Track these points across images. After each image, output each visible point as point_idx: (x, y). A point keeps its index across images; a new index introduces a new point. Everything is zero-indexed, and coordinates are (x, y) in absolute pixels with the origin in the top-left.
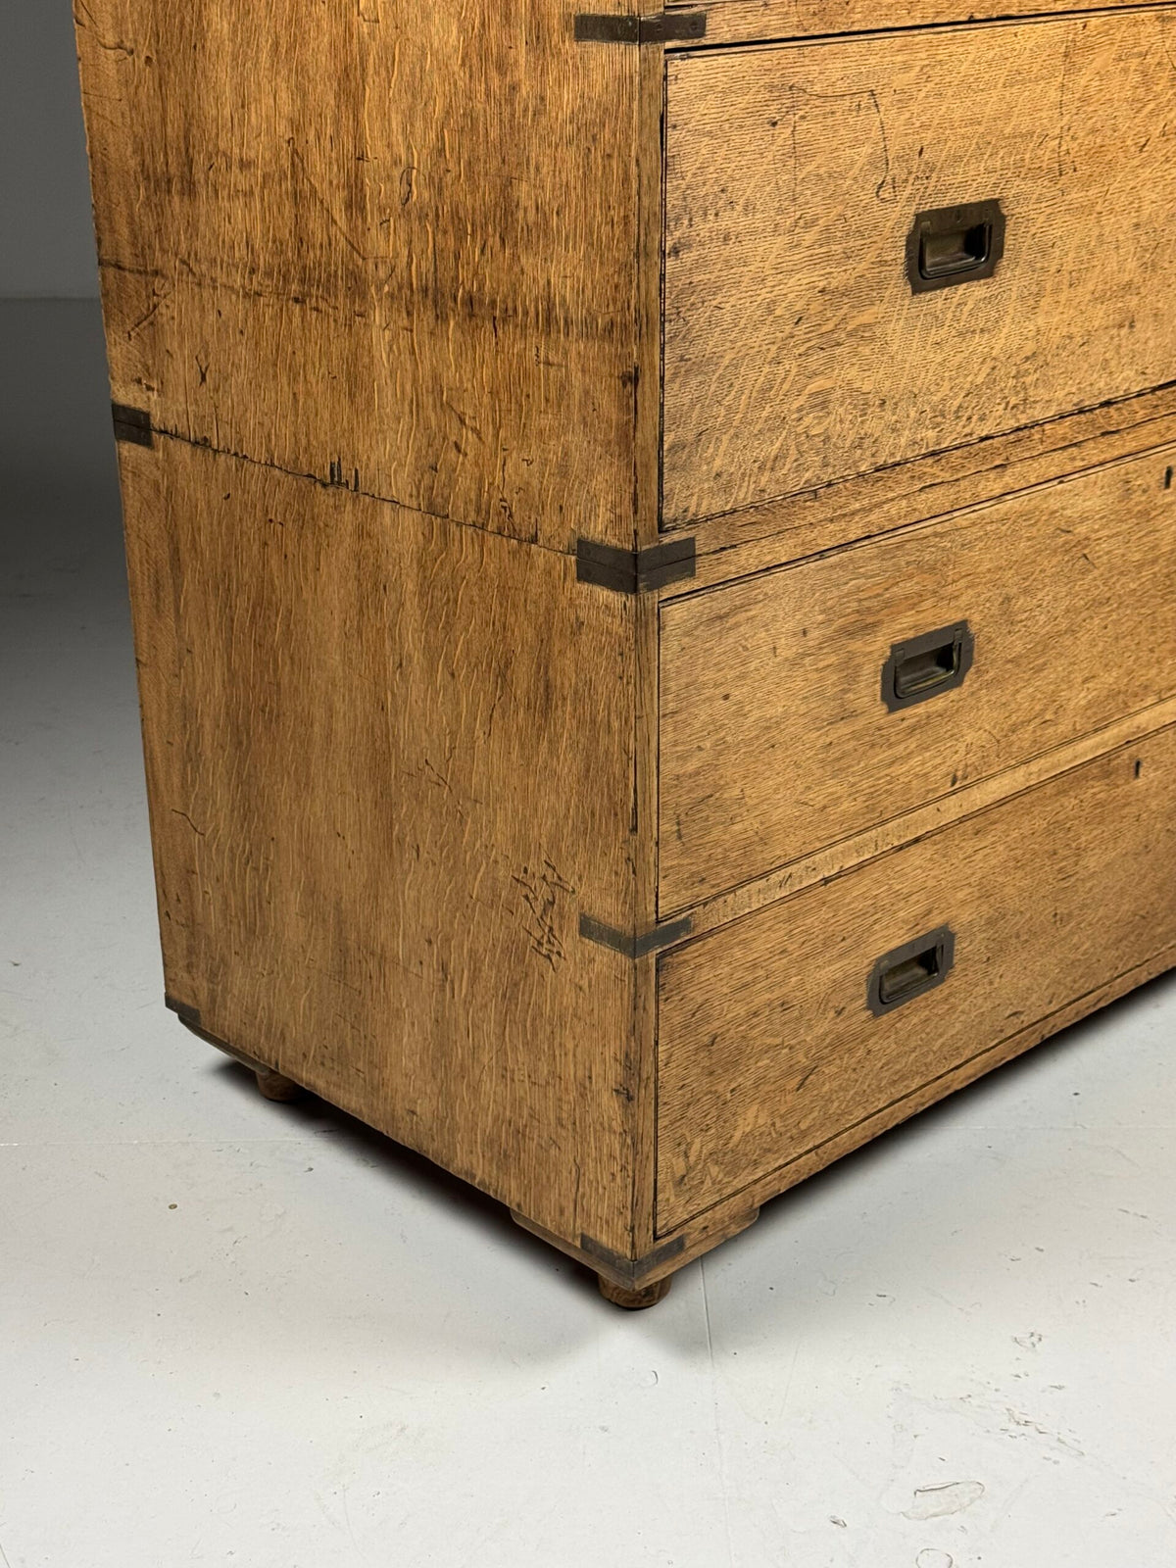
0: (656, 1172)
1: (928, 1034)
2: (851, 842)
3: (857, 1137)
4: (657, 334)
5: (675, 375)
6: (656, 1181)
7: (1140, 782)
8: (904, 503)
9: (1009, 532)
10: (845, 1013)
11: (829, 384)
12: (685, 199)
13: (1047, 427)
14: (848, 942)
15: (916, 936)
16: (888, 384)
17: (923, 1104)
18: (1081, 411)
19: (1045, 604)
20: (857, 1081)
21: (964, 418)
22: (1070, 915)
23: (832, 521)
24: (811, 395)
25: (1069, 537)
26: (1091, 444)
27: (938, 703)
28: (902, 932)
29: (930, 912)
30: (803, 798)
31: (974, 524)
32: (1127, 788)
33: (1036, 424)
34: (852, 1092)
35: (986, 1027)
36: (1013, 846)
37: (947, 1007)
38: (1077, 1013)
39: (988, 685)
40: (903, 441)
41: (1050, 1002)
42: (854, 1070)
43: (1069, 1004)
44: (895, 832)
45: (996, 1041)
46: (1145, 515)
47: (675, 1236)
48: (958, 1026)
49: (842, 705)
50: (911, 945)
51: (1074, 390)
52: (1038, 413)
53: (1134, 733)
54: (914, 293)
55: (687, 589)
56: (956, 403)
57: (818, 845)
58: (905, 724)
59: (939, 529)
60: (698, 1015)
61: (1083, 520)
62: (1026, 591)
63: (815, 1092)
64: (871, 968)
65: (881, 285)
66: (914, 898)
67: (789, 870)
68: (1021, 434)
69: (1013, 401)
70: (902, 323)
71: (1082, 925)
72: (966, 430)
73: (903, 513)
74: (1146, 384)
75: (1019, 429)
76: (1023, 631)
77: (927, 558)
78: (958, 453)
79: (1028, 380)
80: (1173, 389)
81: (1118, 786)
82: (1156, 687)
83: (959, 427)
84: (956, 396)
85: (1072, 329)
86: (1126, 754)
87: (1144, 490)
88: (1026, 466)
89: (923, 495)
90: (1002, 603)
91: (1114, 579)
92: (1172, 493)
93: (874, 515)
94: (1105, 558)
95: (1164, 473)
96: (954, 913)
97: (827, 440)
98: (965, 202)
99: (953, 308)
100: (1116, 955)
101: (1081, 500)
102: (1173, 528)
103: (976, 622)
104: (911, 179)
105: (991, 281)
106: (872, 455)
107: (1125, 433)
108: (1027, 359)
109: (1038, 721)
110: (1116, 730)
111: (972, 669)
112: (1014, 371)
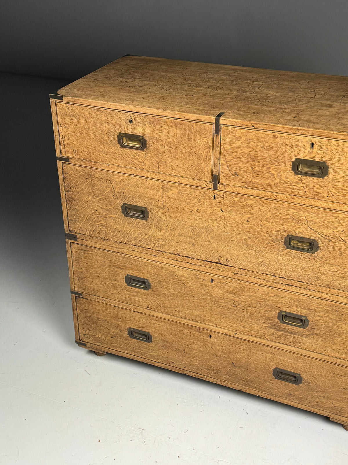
0: (79, 330)
2: (120, 303)
3: (128, 356)
4: (65, 202)
5: (70, 210)
6: (79, 331)
7: (212, 339)
8: (128, 251)
10: (122, 332)
12: (69, 184)
13: (168, 254)
14: (122, 320)
18: (179, 255)
19: (172, 287)
21: (142, 243)
22: (189, 354)
23: (109, 246)
24: (101, 223)
25: (178, 278)
26: (184, 263)
27: (142, 291)
28: (136, 327)
29: (144, 327)
30: (107, 289)
32: (207, 339)
33: (165, 252)
34: (126, 347)
35: (164, 359)
37: (151, 348)
38: (195, 376)
39: (156, 295)
40: (126, 240)
41: (185, 368)
42: (126, 343)
44: (132, 307)
45: (168, 364)
46: (204, 285)
47: (84, 343)
48: (155, 354)
49: (115, 278)
51: (176, 250)
52: (165, 250)
53: (208, 328)
54: (125, 216)
55: (76, 242)
57: (112, 299)
58: (132, 290)
60: (86, 310)
61: (182, 277)
62: (166, 282)
64: (128, 328)
65: (116, 212)
66: (139, 322)
67: (105, 299)
68: (160, 252)
70: (122, 220)
72: (143, 245)
73: (127, 252)
74: (200, 258)
75: (159, 251)
76: (166, 289)
77: (135, 263)
78: (142, 248)
79: (161, 243)
80: (211, 263)
81: (204, 337)
82: (214, 323)
83: (141, 244)
84: (139, 238)
85: (173, 238)
86: (206, 331)
87: (203, 280)
88: (162, 259)
89: (133, 252)
90: (159, 281)
91: (196, 293)
92: (214, 285)
93: (120, 250)
94: (191, 287)
95: (210, 279)
96: (151, 332)
97: (105, 232)
98: (136, 205)
99: (136, 222)
100: (208, 372)
101: (181, 272)
102: (216, 292)
103: (151, 281)
104: (122, 197)
105: (146, 221)
106: (118, 239)
107: (195, 265)
108: (160, 239)
109: (173, 309)
110: (201, 324)
111: (151, 289)
112: (156, 240)
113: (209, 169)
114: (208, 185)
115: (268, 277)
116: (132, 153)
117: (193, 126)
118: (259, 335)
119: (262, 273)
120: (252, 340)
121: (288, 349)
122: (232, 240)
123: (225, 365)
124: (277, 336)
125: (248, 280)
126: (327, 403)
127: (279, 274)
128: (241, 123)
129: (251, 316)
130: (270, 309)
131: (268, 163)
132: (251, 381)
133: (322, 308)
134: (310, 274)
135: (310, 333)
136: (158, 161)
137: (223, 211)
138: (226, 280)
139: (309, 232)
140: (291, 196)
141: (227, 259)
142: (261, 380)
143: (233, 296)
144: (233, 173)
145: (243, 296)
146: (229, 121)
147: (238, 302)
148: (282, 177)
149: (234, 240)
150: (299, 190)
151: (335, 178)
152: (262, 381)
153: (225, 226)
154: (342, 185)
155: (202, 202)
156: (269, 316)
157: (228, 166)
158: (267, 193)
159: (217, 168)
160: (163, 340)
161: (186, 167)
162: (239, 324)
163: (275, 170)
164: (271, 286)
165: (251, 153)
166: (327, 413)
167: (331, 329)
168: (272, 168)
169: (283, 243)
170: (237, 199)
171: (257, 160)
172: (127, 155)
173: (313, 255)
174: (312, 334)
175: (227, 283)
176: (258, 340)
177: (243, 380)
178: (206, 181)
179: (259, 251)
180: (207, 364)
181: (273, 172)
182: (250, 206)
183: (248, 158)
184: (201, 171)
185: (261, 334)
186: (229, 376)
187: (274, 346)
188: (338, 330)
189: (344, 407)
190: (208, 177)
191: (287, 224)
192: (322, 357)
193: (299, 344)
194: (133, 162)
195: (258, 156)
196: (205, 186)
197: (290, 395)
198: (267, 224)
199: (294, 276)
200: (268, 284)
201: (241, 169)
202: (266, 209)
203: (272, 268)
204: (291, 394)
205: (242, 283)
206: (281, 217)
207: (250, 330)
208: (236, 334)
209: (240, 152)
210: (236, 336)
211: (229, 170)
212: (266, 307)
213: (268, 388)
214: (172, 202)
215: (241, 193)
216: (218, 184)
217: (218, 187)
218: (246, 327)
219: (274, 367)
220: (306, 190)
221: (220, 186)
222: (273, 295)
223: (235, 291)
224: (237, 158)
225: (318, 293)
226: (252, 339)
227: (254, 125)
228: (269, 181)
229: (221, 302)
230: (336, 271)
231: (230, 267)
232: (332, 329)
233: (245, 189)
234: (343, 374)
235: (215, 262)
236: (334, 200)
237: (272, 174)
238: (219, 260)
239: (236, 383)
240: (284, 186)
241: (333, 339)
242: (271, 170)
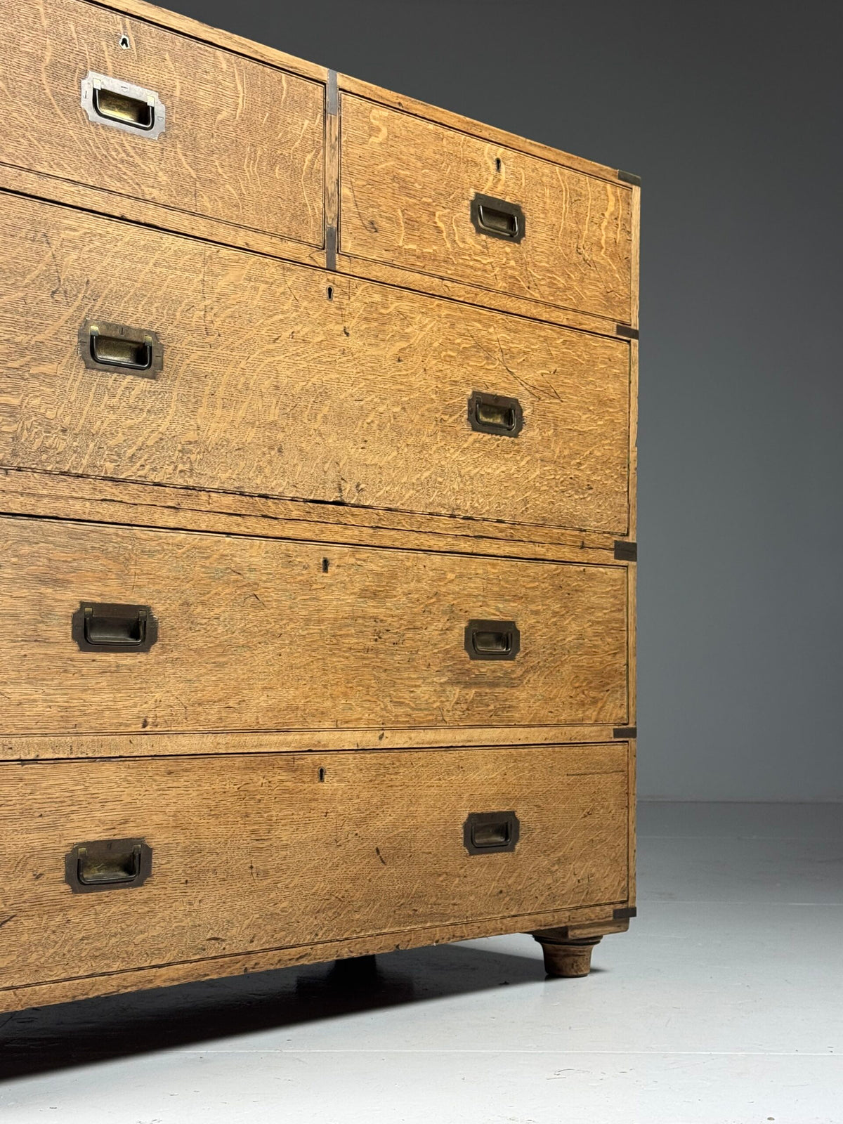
1: (128, 926)
2: (47, 739)
3: (57, 993)
7: (325, 786)
8: (88, 504)
9: (185, 556)
10: (43, 879)
11: (16, 402)
13: (213, 494)
14: (46, 820)
15: (112, 838)
16: (68, 419)
17: (126, 987)
18: (242, 494)
19: (221, 619)
20: (56, 943)
21: (138, 464)
22: (266, 872)
23: (22, 494)
25: (239, 577)
26: (254, 520)
27: (127, 659)
28: (99, 829)
29: (126, 822)
31: (152, 540)
32: (313, 786)
33: (202, 489)
34: (52, 951)
35: (187, 940)
36: (205, 796)
37: (147, 909)
38: (280, 961)
39: (174, 661)
40: (84, 462)
41: (252, 941)
42: (54, 932)
43: (271, 949)
44: (91, 745)
45: (198, 957)
46: (307, 585)
48: (158, 930)
49: (35, 631)
50: (109, 844)
51: (234, 477)
52: (204, 482)
53: (316, 746)
54: (87, 368)
56: (130, 452)
57: (14, 731)
58: (94, 664)
59: (120, 532)
61: (250, 570)
62: (203, 603)
63: (14, 938)
64: (69, 849)
65: (59, 353)
66: (110, 806)
68: (190, 492)
69: (181, 467)
70: (77, 383)
71: (279, 885)
72: (140, 473)
73: (87, 511)
74: (298, 495)
75: (187, 488)
76: (203, 631)
77: (110, 549)
78: (135, 486)
79: (193, 457)
80: (323, 505)
81: (304, 782)
82: (332, 717)
83: (134, 469)
84: (130, 447)
85: (228, 436)
86: (309, 759)
87: (304, 567)
88: (197, 515)
89: (105, 505)
90: (182, 605)
91: (284, 622)
92: (331, 578)
93: (60, 504)
94: (274, 604)
95: (321, 560)
96: (150, 831)
97: (15, 438)
98: (127, 324)
99: (122, 388)
100: (315, 923)
101: (247, 555)
102: (335, 603)
103: (158, 610)
104: (80, 296)
105: (154, 381)
106: (57, 463)
107: (283, 522)
108: (190, 443)
109: (223, 704)
110: (298, 737)
111: (157, 644)
112: (180, 447)
113: (316, 211)
114: (315, 256)
115: (444, 524)
116: (122, 145)
117: (280, 81)
118: (431, 717)
119: (430, 514)
120: (417, 743)
121: (488, 740)
122: (369, 421)
123: (358, 868)
124: (465, 707)
125: (404, 542)
126: (565, 880)
127: (462, 508)
128: (379, 93)
129: (413, 660)
130: (448, 625)
131: (430, 200)
132: (419, 897)
133: (536, 587)
134: (513, 496)
135: (524, 669)
136: (195, 177)
137: (347, 334)
138: (357, 556)
139: (505, 380)
140: (473, 289)
141: (358, 485)
142: (441, 879)
143: (374, 604)
144: (366, 223)
145: (395, 596)
146: (356, 83)
147: (386, 621)
148: (456, 238)
149: (372, 421)
150: (485, 271)
151: (536, 245)
152: (442, 882)
153: (353, 379)
154: (546, 260)
155: (302, 309)
156: (448, 647)
157: (356, 205)
158: (433, 279)
159: (334, 208)
160: (186, 851)
161: (265, 199)
162: (388, 699)
163: (445, 219)
164: (448, 548)
165: (400, 171)
166: (567, 914)
167: (555, 642)
168: (437, 214)
169: (466, 416)
170: (377, 298)
171: (411, 192)
172: (107, 150)
173: (516, 441)
174: (527, 671)
175: (359, 563)
176: (428, 737)
177: (402, 901)
178: (310, 245)
179: (423, 446)
180: (313, 891)
181: (440, 224)
182: (401, 316)
183: (394, 184)
184: (299, 213)
185: (435, 712)
186: (368, 909)
187: (462, 741)
188: (566, 642)
189: (594, 870)
190: (313, 235)
191: (471, 363)
192: (546, 736)
193: (507, 712)
194: (125, 174)
195: (412, 180)
196: (307, 261)
197: (501, 896)
198: (436, 365)
199: (488, 508)
200: (442, 544)
201: (382, 213)
202: (432, 324)
203: (449, 493)
204: (501, 892)
205: (392, 555)
206: (459, 344)
207: (413, 709)
208: (381, 738)
209: (380, 167)
210: (385, 744)
211: (360, 216)
212: (442, 620)
213: (455, 901)
214: (229, 310)
215: (383, 280)
216: (337, 255)
217: (337, 263)
218: (403, 703)
219: (465, 816)
220: (496, 272)
221: (340, 261)
222: (451, 576)
223: (377, 586)
224: (373, 183)
225: (529, 546)
226: (417, 740)
227: (402, 102)
228: (435, 248)
229: (347, 635)
230: (553, 477)
231: (363, 510)
232: (558, 641)
233: (392, 269)
234: (583, 771)
235: (332, 500)
236: (537, 296)
237: (440, 231)
238: (341, 491)
239: (385, 928)
240: (461, 261)
241: (561, 670)
242: (437, 220)
